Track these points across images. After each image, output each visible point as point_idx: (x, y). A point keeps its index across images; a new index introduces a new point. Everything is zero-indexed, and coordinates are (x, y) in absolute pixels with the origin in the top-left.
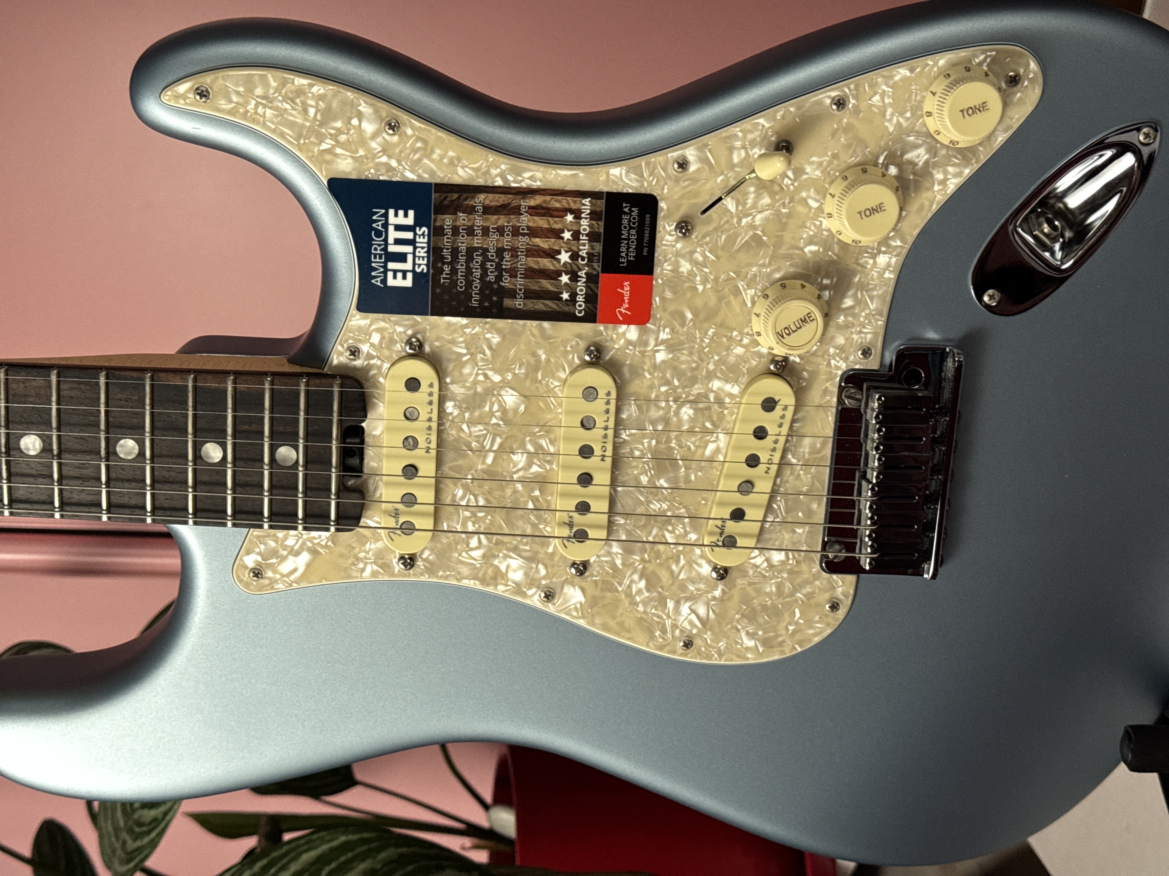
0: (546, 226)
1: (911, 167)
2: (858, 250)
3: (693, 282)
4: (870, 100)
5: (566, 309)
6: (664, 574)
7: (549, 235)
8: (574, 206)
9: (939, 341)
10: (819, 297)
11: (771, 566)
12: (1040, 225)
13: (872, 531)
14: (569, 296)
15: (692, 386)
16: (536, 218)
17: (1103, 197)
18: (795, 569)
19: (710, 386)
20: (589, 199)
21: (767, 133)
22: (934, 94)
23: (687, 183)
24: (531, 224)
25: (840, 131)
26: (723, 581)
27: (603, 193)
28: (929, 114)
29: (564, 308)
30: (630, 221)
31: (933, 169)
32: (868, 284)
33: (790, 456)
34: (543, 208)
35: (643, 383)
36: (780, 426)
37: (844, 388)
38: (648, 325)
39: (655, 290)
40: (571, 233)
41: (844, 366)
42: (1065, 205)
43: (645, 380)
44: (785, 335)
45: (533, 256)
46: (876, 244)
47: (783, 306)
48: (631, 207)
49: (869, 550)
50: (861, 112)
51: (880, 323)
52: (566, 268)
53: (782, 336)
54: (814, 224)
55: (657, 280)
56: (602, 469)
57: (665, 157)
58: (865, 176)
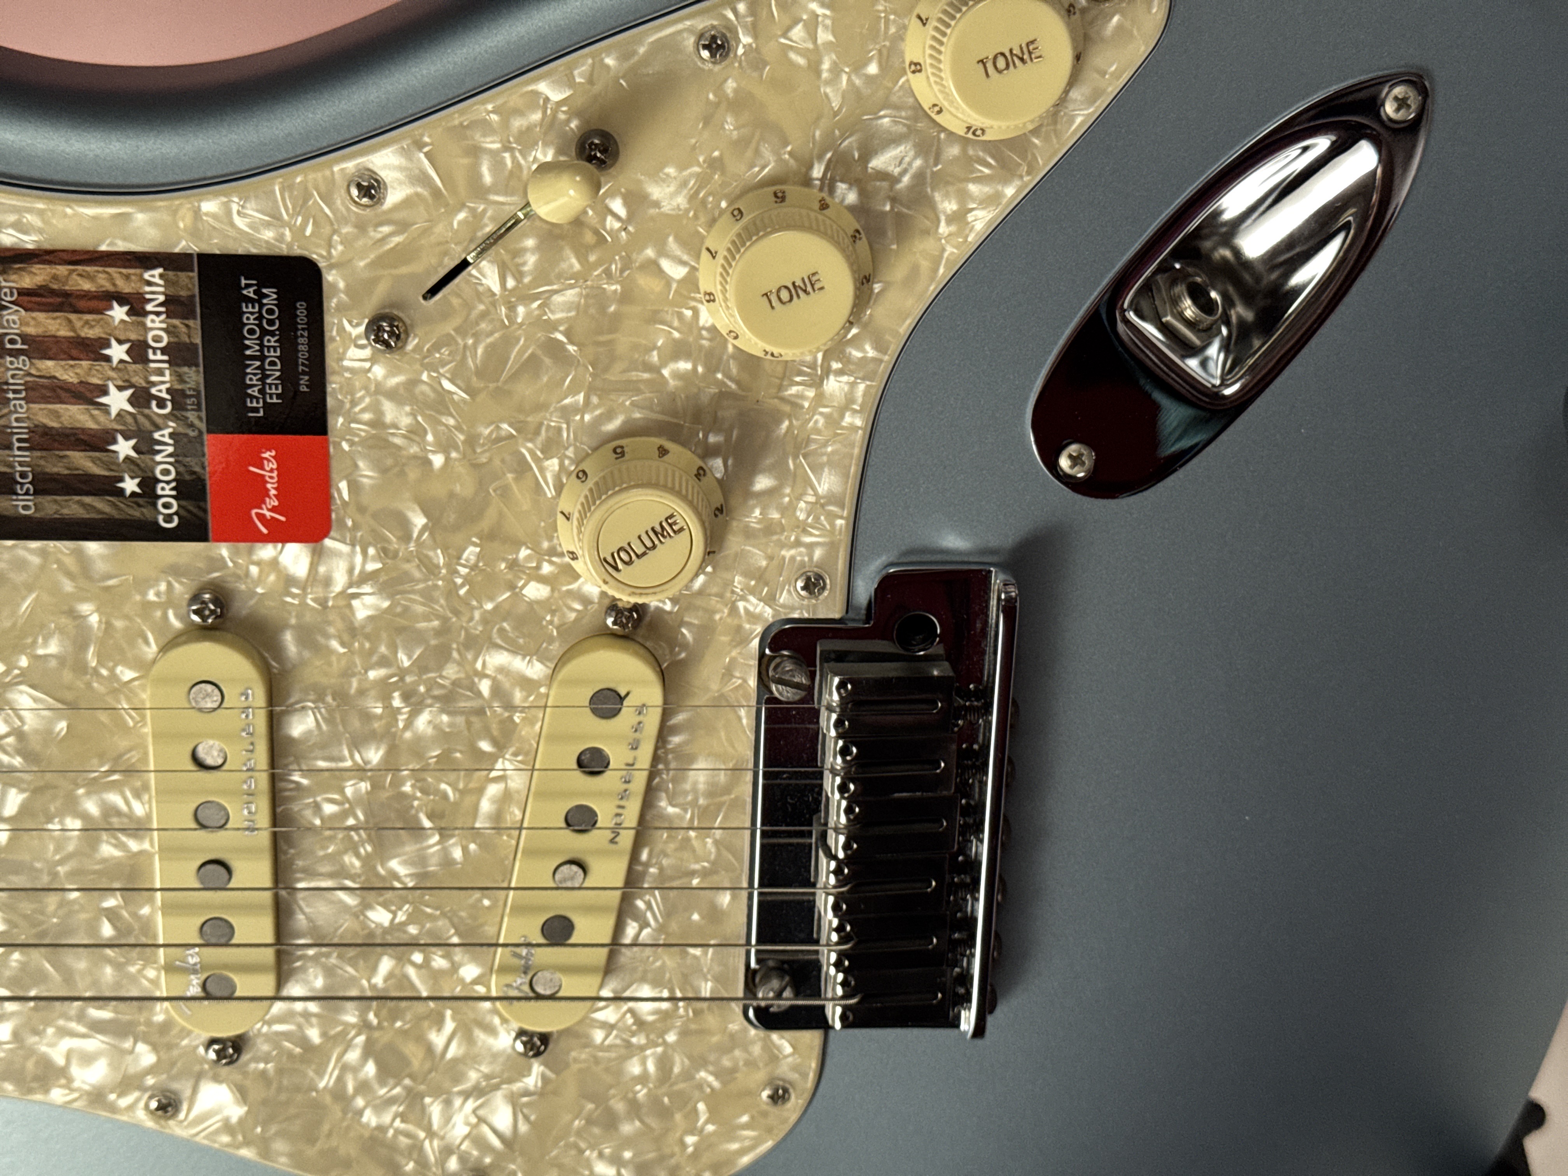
0: (64, 332)
1: (885, 184)
2: (780, 369)
3: (422, 443)
4: (785, 35)
5: (136, 513)
6: (413, 1052)
7: (74, 352)
8: (125, 287)
9: (969, 553)
10: (701, 473)
11: (640, 1023)
12: (1175, 302)
13: (841, 955)
14: (139, 485)
15: (440, 668)
16: (41, 316)
17: (1311, 236)
18: (693, 1026)
19: (479, 665)
20: (160, 270)
21: (555, 112)
22: (924, 22)
23: (386, 229)
24: (31, 330)
25: (723, 106)
26: (541, 1058)
27: (190, 256)
28: (917, 67)
29: (131, 512)
30: (260, 318)
31: (933, 190)
32: (808, 441)
33: (663, 804)
34: (53, 293)
35: (330, 664)
36: (635, 747)
37: (772, 658)
38: (328, 542)
39: (336, 466)
40: (126, 346)
41: (768, 614)
42: (1237, 253)
43: (334, 659)
44: (620, 565)
45: (46, 400)
46: (820, 356)
47: (611, 502)
48: (260, 285)
49: (839, 991)
50: (765, 64)
51: (840, 522)
52: (125, 424)
53: (616, 569)
54: (680, 316)
55: (338, 445)
56: (249, 852)
57: (327, 173)
58: (784, 210)
